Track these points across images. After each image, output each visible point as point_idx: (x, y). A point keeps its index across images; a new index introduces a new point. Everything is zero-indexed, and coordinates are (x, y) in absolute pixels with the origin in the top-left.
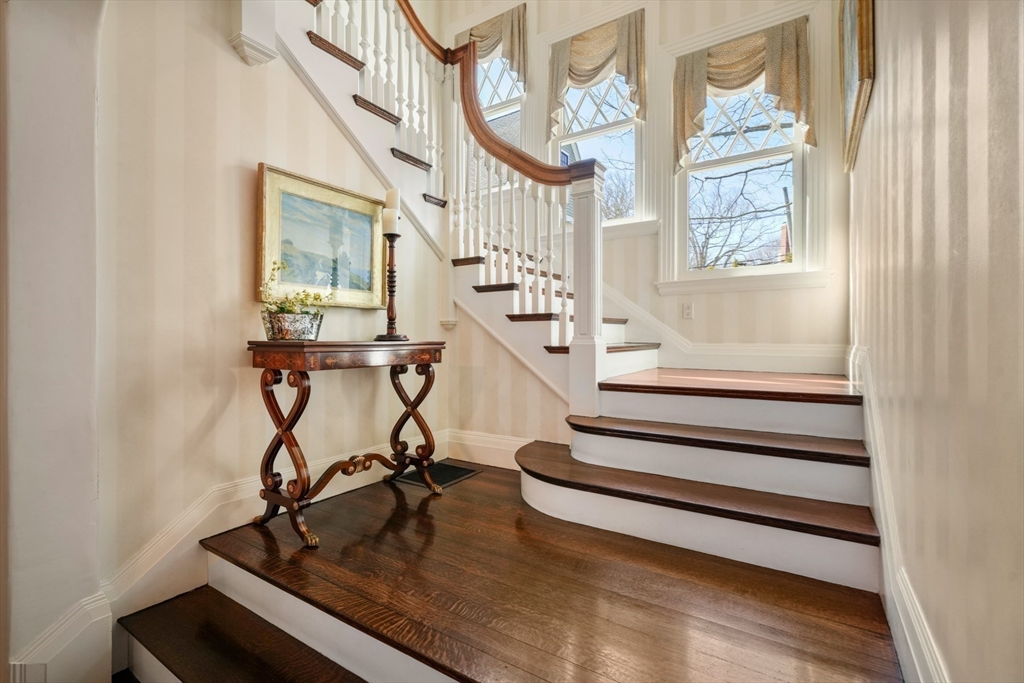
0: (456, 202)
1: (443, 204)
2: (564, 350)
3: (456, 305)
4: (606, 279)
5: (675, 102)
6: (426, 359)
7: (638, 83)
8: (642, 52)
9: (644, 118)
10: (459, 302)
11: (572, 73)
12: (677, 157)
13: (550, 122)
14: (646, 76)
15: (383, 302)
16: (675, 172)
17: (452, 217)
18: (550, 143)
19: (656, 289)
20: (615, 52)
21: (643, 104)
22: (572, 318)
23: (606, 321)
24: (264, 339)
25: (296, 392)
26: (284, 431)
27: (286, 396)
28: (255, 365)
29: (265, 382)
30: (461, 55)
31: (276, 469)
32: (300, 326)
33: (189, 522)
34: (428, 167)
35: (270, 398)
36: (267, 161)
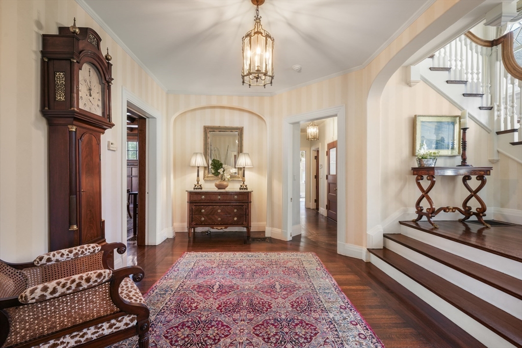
0: (499, 106)
1: (491, 108)
3: (498, 152)
6: (482, 174)
10: (500, 150)
15: (459, 153)
17: (496, 113)
24: (417, 167)
25: (429, 182)
26: (425, 194)
27: (425, 184)
28: (414, 174)
29: (417, 179)
30: (502, 40)
31: (421, 205)
32: (429, 163)
33: (396, 215)
34: (481, 95)
35: (419, 184)
36: (418, 114)
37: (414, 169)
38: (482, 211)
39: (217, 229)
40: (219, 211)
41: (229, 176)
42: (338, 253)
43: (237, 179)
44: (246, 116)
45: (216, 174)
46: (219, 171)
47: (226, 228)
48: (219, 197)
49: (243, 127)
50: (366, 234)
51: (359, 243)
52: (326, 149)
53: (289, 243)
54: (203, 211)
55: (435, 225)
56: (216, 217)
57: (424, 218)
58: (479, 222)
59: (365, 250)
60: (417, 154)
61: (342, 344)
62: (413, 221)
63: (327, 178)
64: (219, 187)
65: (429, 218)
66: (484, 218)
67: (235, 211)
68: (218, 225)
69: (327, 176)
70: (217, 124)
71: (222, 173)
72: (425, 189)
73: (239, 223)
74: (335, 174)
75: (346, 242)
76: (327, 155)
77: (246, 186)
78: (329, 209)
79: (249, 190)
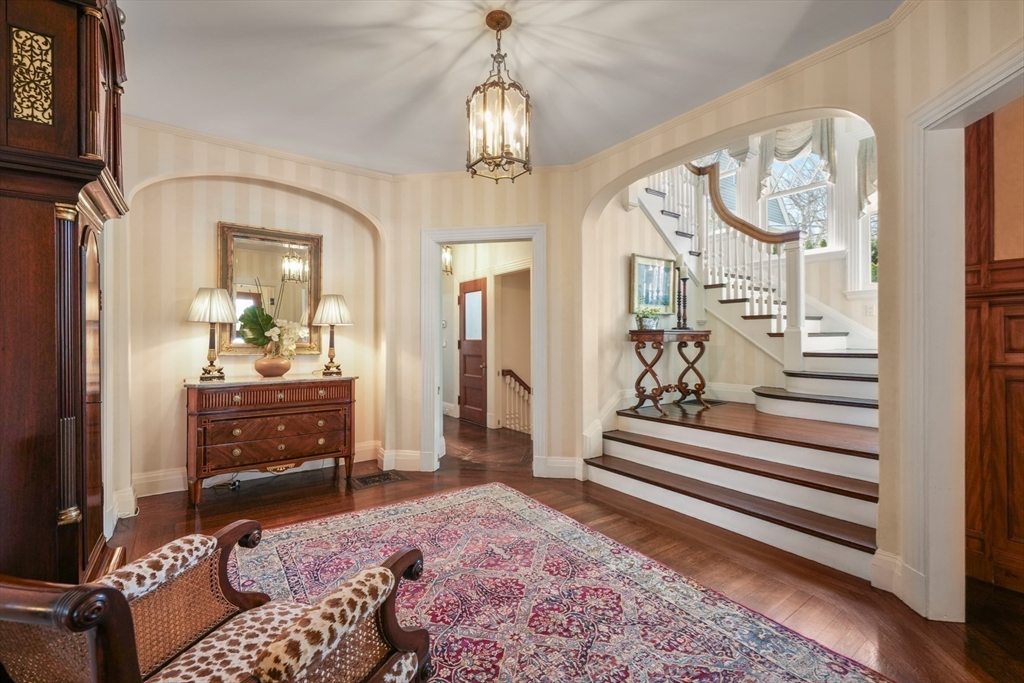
0: (706, 252)
1: (699, 255)
2: (781, 335)
3: (706, 311)
4: (807, 291)
5: (859, 171)
6: (701, 340)
7: (829, 159)
8: (833, 138)
9: (834, 182)
10: (708, 309)
11: (778, 154)
12: (861, 207)
13: (760, 187)
14: (836, 154)
15: (674, 311)
16: (859, 218)
17: (704, 261)
18: (760, 201)
19: (845, 296)
20: (811, 138)
21: (833, 172)
22: (785, 317)
23: (807, 318)
24: (636, 329)
25: (656, 351)
26: (649, 368)
27: (649, 353)
28: (633, 340)
29: (637, 348)
30: (709, 170)
31: (642, 385)
32: (651, 323)
33: (613, 403)
34: (691, 236)
35: (639, 355)
36: (636, 253)
37: (632, 332)
38: (701, 386)
39: (275, 470)
40: (281, 428)
41: (294, 347)
42: (535, 475)
43: (307, 352)
44: (327, 213)
45: (261, 340)
46: (267, 334)
47: (298, 465)
48: (281, 396)
49: (321, 237)
50: (582, 436)
51: (569, 452)
52: (457, 293)
53: (436, 474)
54: (238, 432)
55: (664, 410)
56: (275, 442)
57: (649, 403)
58: (698, 402)
59: (579, 463)
60: (636, 310)
61: (657, 597)
62: (630, 409)
63: (459, 347)
64: (265, 372)
65: (656, 402)
66: (703, 396)
67: (321, 423)
68: (278, 461)
69: (459, 342)
70: (255, 222)
71: (275, 339)
72: (649, 362)
73: (330, 450)
74: (481, 338)
75: (549, 455)
76: (459, 303)
77: (337, 367)
78: (465, 403)
79: (345, 375)
